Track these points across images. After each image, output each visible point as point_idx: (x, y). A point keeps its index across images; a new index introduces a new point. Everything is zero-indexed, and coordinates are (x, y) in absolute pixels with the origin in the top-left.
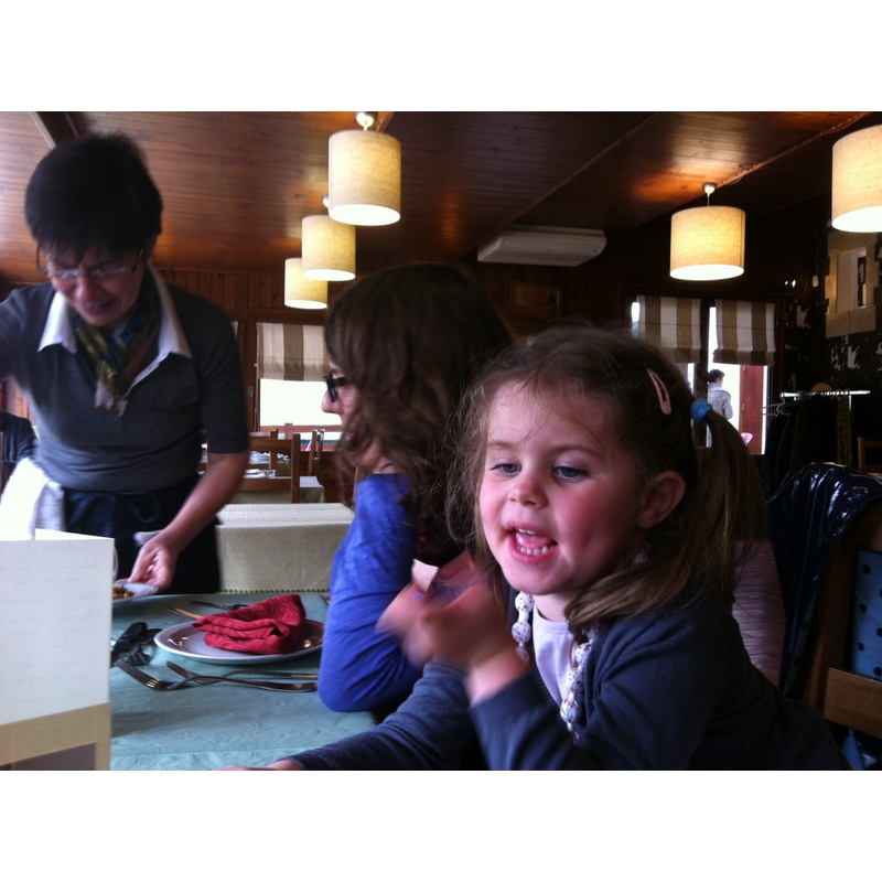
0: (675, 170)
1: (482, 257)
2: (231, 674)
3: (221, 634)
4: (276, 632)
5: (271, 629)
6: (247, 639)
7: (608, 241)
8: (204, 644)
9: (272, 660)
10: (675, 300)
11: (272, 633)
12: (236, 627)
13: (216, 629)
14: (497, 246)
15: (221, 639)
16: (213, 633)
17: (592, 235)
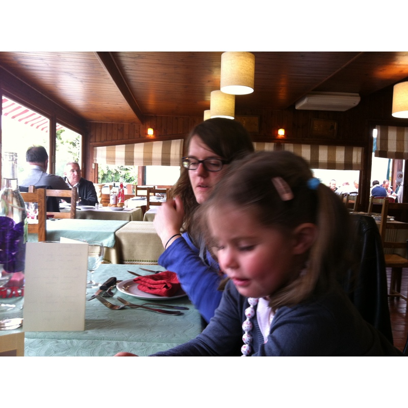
0: (396, 63)
1: (297, 107)
2: (146, 304)
3: (144, 286)
4: (166, 286)
5: (164, 285)
6: (155, 289)
7: (361, 99)
8: (137, 289)
9: (163, 299)
10: (396, 127)
11: (164, 287)
12: (150, 283)
13: (143, 283)
14: (305, 102)
15: (144, 288)
16: (142, 285)
17: (353, 96)
